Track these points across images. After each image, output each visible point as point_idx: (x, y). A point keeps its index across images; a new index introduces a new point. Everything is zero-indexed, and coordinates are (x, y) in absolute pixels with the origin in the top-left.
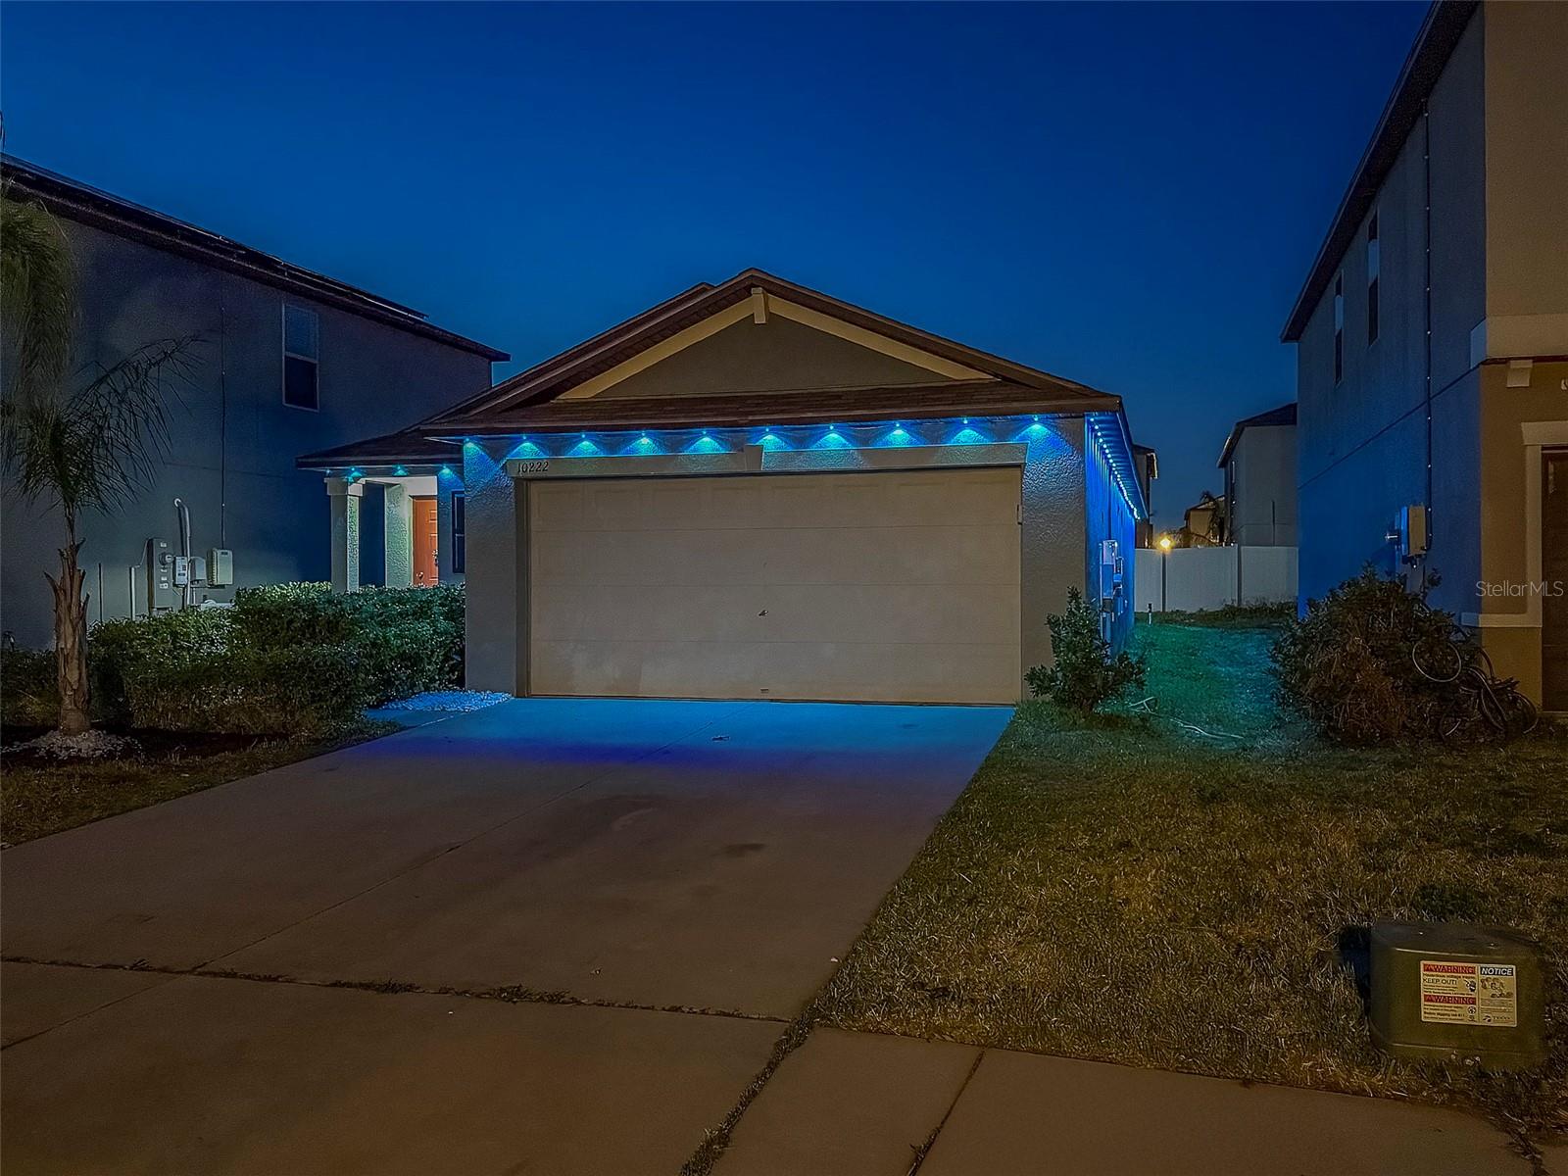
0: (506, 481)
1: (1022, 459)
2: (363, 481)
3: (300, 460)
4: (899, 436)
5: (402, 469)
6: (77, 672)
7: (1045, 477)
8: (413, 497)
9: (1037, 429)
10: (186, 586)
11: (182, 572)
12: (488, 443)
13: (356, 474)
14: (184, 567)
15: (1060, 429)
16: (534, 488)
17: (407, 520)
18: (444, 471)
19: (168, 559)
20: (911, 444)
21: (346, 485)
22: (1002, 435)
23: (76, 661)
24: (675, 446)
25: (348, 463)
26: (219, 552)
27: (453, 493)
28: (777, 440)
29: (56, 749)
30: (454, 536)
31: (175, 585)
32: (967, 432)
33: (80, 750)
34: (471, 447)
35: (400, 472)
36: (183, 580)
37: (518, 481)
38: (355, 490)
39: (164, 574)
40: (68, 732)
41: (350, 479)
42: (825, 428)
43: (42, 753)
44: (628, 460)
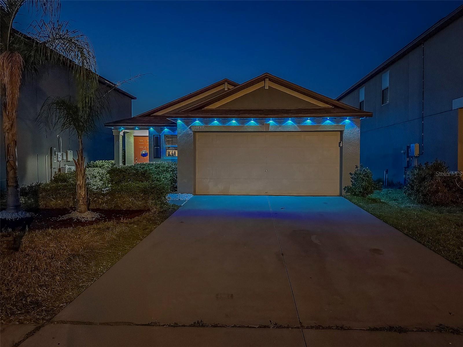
0: (190, 132)
1: (343, 129)
2: (123, 131)
3: (105, 124)
4: (309, 122)
5: (137, 128)
6: (84, 191)
7: (349, 134)
8: (134, 136)
9: (347, 121)
10: (61, 161)
11: (60, 157)
12: (185, 121)
13: (122, 129)
14: (60, 155)
15: (354, 121)
16: (197, 134)
17: (133, 142)
18: (151, 129)
19: (57, 153)
20: (312, 124)
21: (119, 132)
22: (338, 122)
23: (84, 188)
24: (243, 123)
25: (121, 126)
26: (69, 151)
27: (154, 135)
28: (273, 122)
29: (79, 218)
30: (154, 148)
31: (58, 161)
32: (328, 121)
33: (87, 218)
34: (179, 122)
35: (137, 129)
36: (60, 159)
37: (195, 132)
38: (121, 133)
39: (55, 158)
40: (81, 212)
41: (121, 130)
42: (288, 119)
43: (75, 220)
44: (229, 127)
